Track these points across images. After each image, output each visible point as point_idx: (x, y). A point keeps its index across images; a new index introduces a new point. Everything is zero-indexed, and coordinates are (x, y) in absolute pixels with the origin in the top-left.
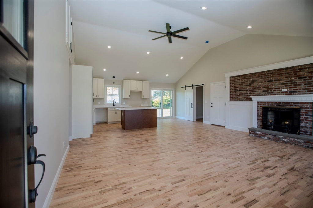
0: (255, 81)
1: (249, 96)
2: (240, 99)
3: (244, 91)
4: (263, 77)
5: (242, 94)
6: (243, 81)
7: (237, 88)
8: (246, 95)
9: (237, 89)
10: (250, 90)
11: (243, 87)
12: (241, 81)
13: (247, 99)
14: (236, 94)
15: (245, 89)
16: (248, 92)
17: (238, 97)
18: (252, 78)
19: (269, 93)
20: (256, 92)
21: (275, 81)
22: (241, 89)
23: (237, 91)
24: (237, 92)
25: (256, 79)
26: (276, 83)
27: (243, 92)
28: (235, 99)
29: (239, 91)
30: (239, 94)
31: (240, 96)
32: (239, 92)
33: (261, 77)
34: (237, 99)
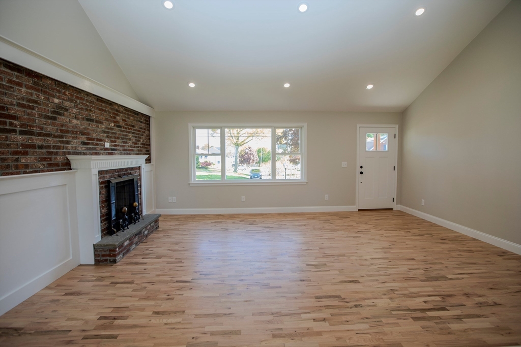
0: (66, 110)
1: (54, 156)
2: (27, 166)
3: (40, 134)
4: (80, 106)
5: (33, 146)
6: (31, 94)
7: (14, 118)
8: (44, 150)
9: (11, 124)
10: (55, 136)
11: (34, 121)
12: (27, 93)
13: (50, 165)
14: (8, 145)
15: (42, 129)
16: (51, 141)
17: (17, 160)
18: (59, 98)
19: (90, 149)
20: (68, 143)
21: (97, 122)
22: (30, 126)
23: (15, 131)
24: (13, 136)
25: (67, 104)
26: (97, 127)
27: (37, 141)
28: (8, 167)
29: (22, 133)
30: (22, 145)
31: (26, 153)
32: (20, 138)
33: (76, 102)
34: (17, 167)
